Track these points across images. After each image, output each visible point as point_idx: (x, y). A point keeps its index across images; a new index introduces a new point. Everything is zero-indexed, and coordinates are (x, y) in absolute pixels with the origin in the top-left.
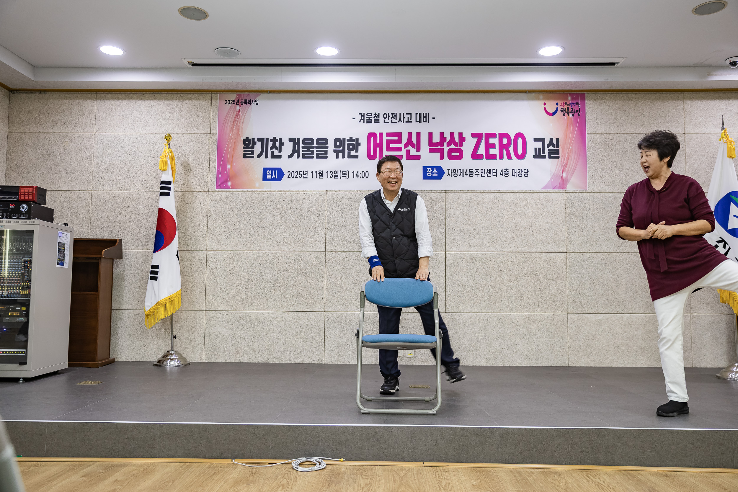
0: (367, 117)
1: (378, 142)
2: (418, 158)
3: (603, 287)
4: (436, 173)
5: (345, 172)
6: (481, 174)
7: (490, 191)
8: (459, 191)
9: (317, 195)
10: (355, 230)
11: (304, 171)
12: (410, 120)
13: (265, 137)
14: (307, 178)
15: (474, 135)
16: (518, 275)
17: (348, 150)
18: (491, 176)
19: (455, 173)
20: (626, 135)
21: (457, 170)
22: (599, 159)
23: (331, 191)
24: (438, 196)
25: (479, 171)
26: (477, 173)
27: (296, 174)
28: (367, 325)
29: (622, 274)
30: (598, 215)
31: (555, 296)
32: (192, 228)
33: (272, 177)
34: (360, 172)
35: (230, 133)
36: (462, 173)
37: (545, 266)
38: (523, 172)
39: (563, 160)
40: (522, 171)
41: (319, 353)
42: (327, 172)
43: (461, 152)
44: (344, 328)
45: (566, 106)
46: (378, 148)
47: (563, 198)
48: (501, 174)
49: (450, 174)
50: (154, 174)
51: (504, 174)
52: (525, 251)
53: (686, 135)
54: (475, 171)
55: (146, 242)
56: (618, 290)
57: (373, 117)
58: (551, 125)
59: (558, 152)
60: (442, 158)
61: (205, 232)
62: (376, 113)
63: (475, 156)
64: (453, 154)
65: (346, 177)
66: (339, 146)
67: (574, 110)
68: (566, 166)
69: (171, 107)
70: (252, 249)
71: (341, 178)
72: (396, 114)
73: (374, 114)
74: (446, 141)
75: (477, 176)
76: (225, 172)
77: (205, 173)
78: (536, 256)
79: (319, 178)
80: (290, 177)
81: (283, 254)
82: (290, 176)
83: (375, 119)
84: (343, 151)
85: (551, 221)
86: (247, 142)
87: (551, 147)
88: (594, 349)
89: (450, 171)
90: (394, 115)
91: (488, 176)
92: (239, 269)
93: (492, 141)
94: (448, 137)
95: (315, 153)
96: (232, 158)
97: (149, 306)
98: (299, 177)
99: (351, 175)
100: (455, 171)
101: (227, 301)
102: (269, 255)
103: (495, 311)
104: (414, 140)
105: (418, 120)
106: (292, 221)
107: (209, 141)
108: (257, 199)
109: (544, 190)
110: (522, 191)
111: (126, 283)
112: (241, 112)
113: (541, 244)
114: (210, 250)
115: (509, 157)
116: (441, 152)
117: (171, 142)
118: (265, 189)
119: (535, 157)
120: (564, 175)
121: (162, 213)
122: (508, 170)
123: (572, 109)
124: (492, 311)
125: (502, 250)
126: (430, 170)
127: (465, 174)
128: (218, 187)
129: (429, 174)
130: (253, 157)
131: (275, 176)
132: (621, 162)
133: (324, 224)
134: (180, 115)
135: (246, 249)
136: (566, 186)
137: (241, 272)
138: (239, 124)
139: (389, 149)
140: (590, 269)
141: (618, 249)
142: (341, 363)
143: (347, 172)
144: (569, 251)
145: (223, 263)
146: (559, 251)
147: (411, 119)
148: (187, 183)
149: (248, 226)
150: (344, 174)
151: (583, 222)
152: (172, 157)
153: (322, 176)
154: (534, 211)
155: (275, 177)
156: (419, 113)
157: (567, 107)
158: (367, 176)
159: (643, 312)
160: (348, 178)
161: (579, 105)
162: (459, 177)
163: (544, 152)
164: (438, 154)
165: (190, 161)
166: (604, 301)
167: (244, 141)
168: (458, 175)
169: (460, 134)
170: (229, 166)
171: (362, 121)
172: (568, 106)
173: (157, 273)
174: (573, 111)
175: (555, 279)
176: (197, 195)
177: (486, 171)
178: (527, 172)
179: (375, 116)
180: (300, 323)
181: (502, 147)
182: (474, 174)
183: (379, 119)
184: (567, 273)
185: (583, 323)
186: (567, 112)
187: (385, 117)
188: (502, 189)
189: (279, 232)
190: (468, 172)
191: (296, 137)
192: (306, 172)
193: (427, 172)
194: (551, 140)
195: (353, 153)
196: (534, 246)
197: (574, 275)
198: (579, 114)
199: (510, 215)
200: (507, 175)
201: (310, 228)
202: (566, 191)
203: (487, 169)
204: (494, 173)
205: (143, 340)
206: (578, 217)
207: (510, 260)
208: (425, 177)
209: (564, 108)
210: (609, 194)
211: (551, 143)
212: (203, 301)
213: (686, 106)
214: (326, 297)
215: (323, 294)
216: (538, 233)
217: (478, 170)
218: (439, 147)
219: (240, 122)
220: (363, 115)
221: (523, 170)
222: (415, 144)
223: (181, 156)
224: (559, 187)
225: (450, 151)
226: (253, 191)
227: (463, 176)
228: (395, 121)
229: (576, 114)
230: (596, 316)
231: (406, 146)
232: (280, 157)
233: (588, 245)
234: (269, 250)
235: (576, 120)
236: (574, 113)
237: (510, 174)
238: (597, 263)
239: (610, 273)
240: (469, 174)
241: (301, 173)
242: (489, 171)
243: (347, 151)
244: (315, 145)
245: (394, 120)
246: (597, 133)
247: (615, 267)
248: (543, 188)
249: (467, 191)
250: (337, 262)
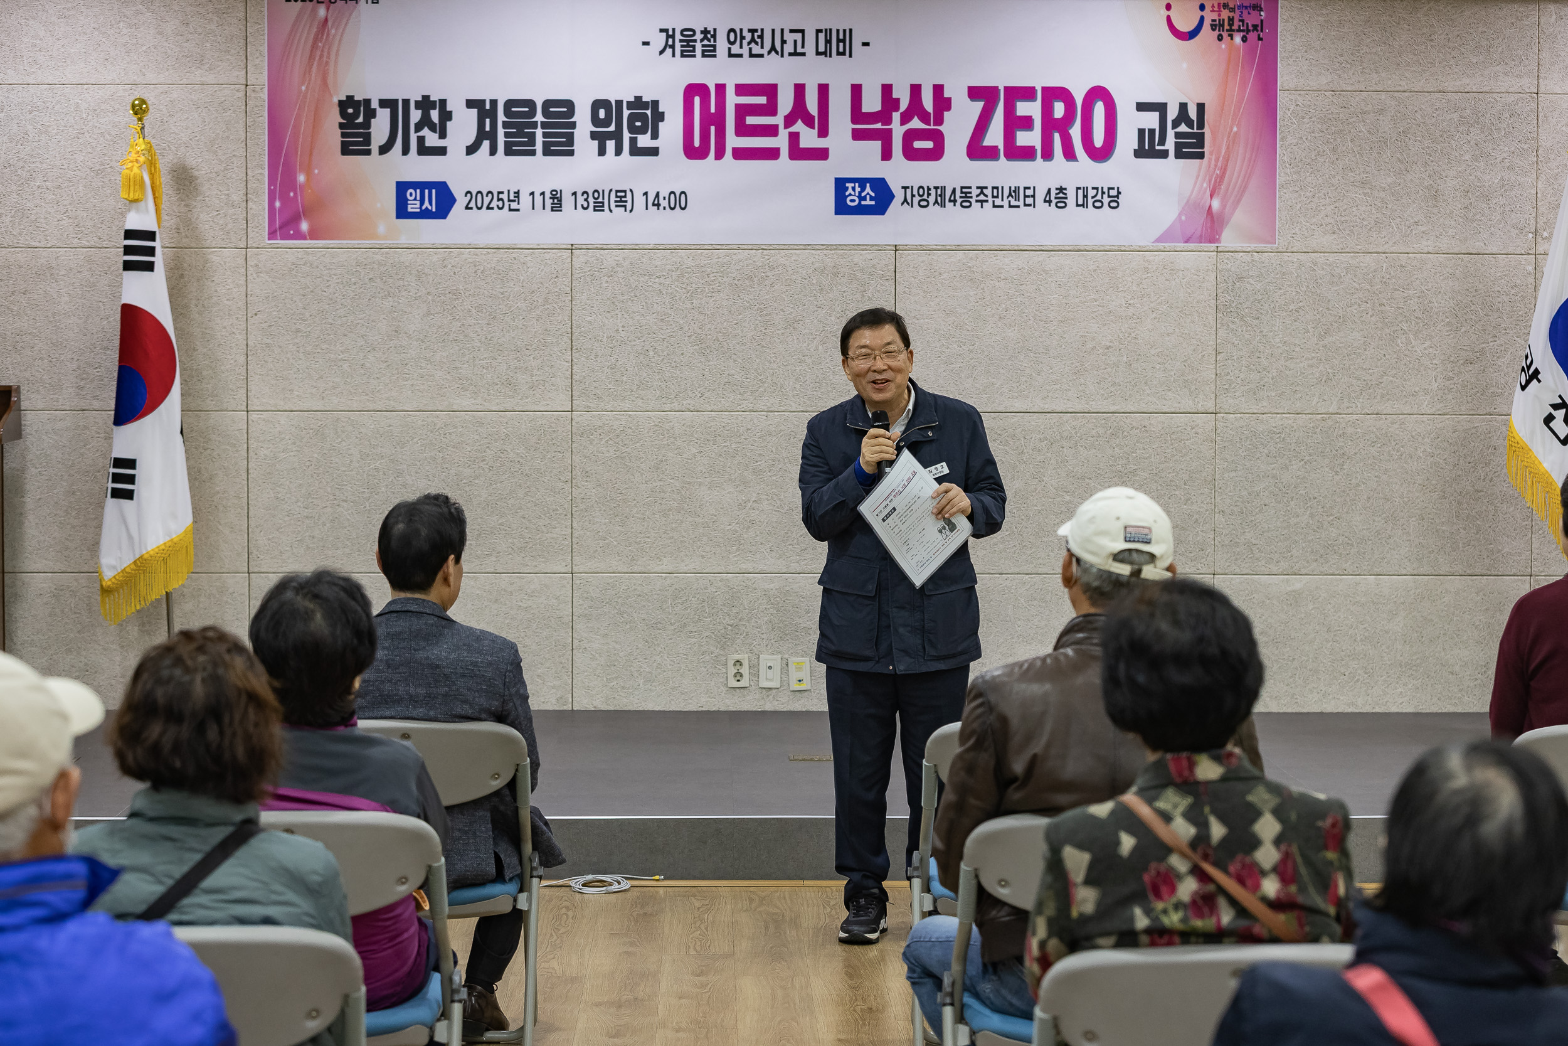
0: (681, 41)
1: (713, 110)
2: (821, 154)
3: (1308, 505)
4: (872, 199)
5: (623, 194)
6: (994, 202)
7: (1016, 248)
8: (931, 247)
9: (547, 256)
10: (651, 353)
11: (509, 191)
12: (799, 50)
13: (400, 97)
14: (518, 210)
15: (974, 93)
16: (1086, 475)
17: (630, 132)
18: (1018, 207)
19: (922, 197)
20: (1383, 96)
21: (929, 189)
22: (1309, 161)
23: (584, 247)
24: (875, 261)
25: (988, 192)
26: (982, 197)
27: (487, 200)
28: (686, 609)
29: (1358, 470)
30: (1302, 313)
31: (1183, 529)
32: (205, 350)
33: (421, 208)
34: (664, 193)
35: (303, 84)
36: (941, 197)
37: (1159, 450)
38: (1105, 196)
39: (1213, 162)
40: (1103, 193)
41: (557, 683)
42: (575, 194)
43: (938, 138)
44: (625, 615)
45: (1225, 14)
46: (713, 128)
47: (1210, 268)
48: (1045, 201)
49: (909, 201)
50: (92, 199)
51: (1054, 201)
52: (1107, 410)
53: (1542, 97)
54: (975, 192)
55: (79, 388)
56: (1347, 512)
57: (698, 41)
58: (1185, 65)
59: (1200, 140)
60: (887, 155)
61: (243, 358)
62: (706, 28)
63: (977, 150)
64: (918, 144)
65: (625, 206)
66: (606, 122)
67: (1247, 24)
68: (1221, 179)
69: (134, 9)
70: (372, 406)
71: (611, 211)
72: (762, 30)
73: (702, 32)
74: (897, 109)
75: (982, 207)
76: (292, 194)
77: (237, 197)
78: (1134, 424)
79: (552, 210)
80: (471, 208)
81: (455, 419)
82: (472, 204)
83: (703, 46)
84: (617, 136)
85: (1177, 330)
86: (350, 111)
87: (1183, 128)
88: (1280, 668)
89: (909, 191)
90: (756, 34)
91: (1010, 206)
92: (337, 460)
93: (1023, 108)
94: (903, 97)
95: (539, 139)
96: (311, 154)
97: (114, 567)
98: (496, 208)
99: (640, 201)
100: (921, 193)
101: (308, 548)
102: (419, 422)
103: (1025, 569)
104: (812, 106)
105: (822, 49)
106: (479, 330)
107: (244, 107)
108: (383, 269)
109: (1161, 245)
110: (1102, 248)
111: (31, 499)
112: (330, 23)
113: (1148, 391)
114: (257, 409)
115: (1069, 154)
116: (885, 138)
117: (147, 119)
118: (403, 241)
119: (1139, 153)
120: (1216, 204)
121: (132, 317)
122: (1065, 189)
123: (1242, 21)
124: (1017, 570)
125: (1046, 406)
126: (854, 189)
127: (950, 201)
128: (272, 235)
129: (852, 201)
130: (368, 153)
131: (431, 203)
132: (1368, 169)
133: (566, 339)
134: (160, 33)
135: (355, 406)
136: (1220, 235)
137: (344, 469)
138: (325, 56)
139: (743, 130)
140: (1275, 457)
141: (1351, 405)
142: (618, 708)
143: (629, 194)
144: (1222, 411)
145: (294, 443)
146: (1196, 411)
147: (803, 47)
148: (186, 225)
149: (359, 344)
150: (619, 199)
151: (1261, 332)
152: (151, 164)
153: (561, 204)
154: (1132, 302)
155: (430, 208)
156: (826, 30)
157: (1229, 17)
158: (683, 206)
159: (1409, 570)
160: (631, 211)
161: (1261, 10)
162: (934, 209)
163: (1162, 142)
164: (877, 145)
165: (191, 161)
166: (1309, 541)
167: (343, 105)
168: (931, 203)
169: (938, 89)
170: (301, 178)
171: (669, 51)
172: (1231, 14)
173: (131, 479)
174: (1245, 28)
175: (1185, 484)
176: (215, 257)
177: (1006, 193)
178: (1117, 197)
179: (705, 38)
180: (505, 604)
181: (1050, 124)
182: (973, 200)
183: (714, 46)
184: (1217, 469)
185: (1254, 600)
186: (1227, 30)
187: (732, 39)
188: (1048, 242)
189: (445, 360)
190: (958, 194)
191: (487, 96)
192: (515, 193)
193: (847, 193)
194: (1183, 107)
195: (644, 141)
196: (1131, 395)
197: (1233, 474)
198: (1259, 35)
199: (1069, 312)
200: (1063, 205)
201: (529, 347)
202: (1219, 249)
203: (1010, 187)
204: (1028, 197)
205: (84, 653)
206: (1248, 319)
207: (1065, 434)
208: (842, 208)
209: (1219, 20)
210: (1332, 258)
211: (1183, 114)
212: (243, 547)
213: (1543, 19)
214: (576, 534)
215: (566, 527)
216: (1142, 361)
217: (985, 191)
218: (879, 126)
219: (329, 53)
220: (671, 33)
221: (1106, 190)
222: (814, 117)
223: (167, 149)
224: (1201, 236)
225: (910, 136)
226: (370, 246)
227: (943, 205)
228: (760, 51)
229: (1252, 36)
230: (1288, 580)
231: (789, 121)
232: (442, 151)
233: (1273, 394)
234: (417, 409)
235: (1250, 53)
236: (1247, 33)
237: (1071, 201)
238: (1294, 441)
239: (1327, 469)
240: (959, 200)
241: (501, 196)
242: (1014, 193)
243: (626, 136)
244: (539, 118)
245: (756, 50)
246: (1308, 88)
247: (1341, 452)
248: (1158, 240)
249: (954, 248)
250: (604, 441)
